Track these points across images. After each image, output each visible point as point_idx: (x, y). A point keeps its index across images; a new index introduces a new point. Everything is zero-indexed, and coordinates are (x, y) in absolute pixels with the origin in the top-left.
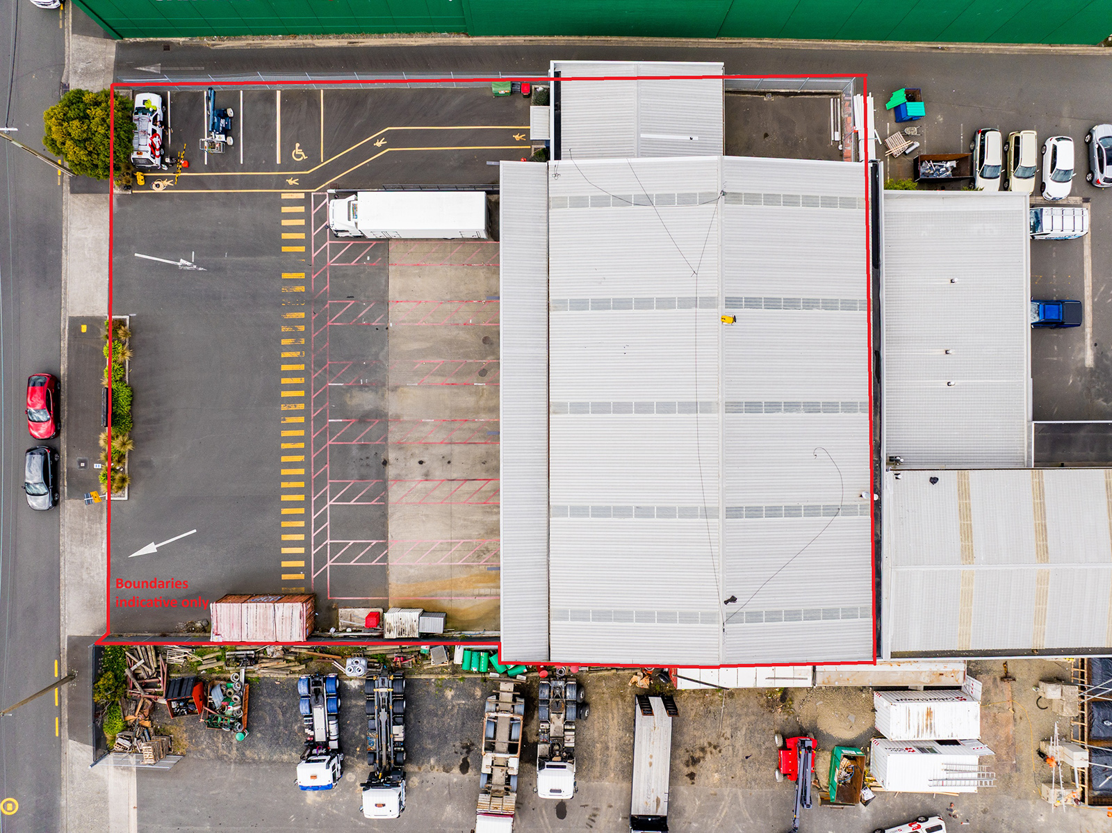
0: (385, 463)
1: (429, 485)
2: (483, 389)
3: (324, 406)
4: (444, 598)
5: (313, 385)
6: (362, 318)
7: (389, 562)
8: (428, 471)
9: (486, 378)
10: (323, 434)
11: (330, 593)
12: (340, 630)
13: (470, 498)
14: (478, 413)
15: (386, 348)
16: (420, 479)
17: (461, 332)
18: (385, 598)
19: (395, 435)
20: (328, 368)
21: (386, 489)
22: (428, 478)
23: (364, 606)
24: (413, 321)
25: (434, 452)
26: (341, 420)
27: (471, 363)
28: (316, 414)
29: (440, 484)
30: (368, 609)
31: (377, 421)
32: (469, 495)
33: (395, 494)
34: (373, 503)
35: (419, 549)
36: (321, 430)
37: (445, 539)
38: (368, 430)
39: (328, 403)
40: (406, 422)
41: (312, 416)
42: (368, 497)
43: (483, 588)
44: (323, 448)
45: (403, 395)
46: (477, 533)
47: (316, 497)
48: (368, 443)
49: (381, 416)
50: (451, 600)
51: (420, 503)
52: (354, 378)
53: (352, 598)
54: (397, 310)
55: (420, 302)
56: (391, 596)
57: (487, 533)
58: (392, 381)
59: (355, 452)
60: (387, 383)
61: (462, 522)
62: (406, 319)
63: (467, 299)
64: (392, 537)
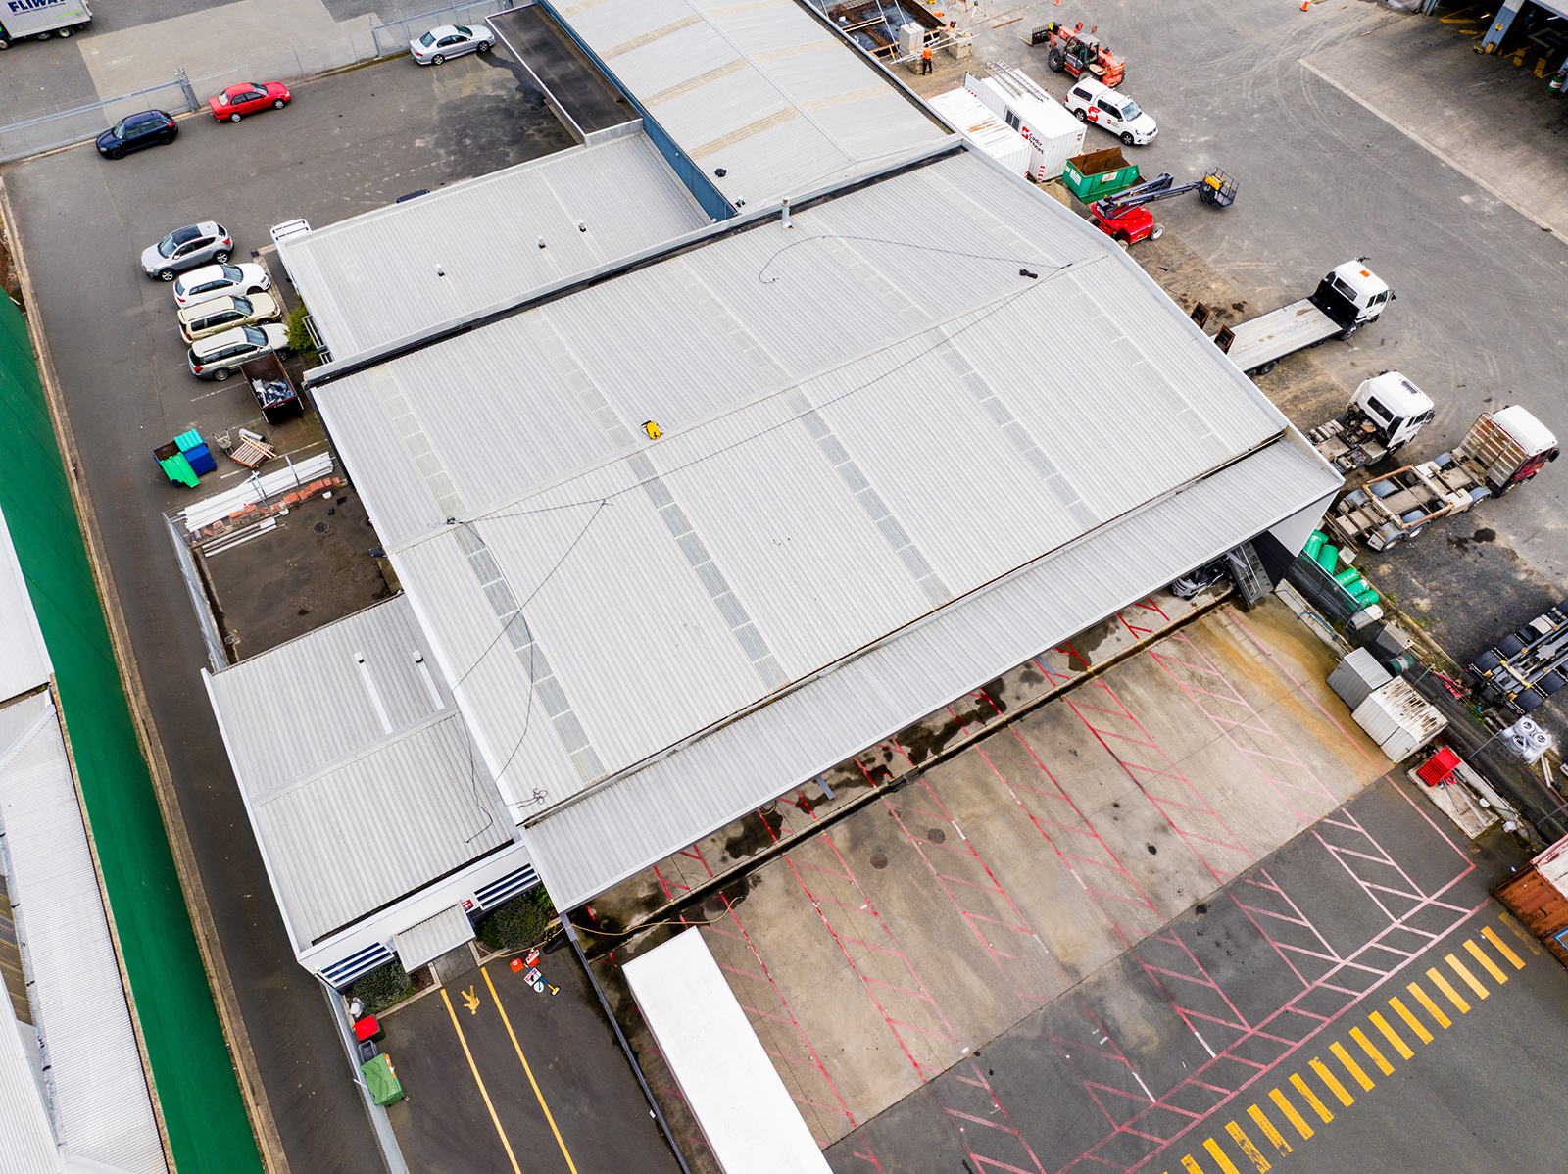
0: (1201, 909)
1: (1175, 816)
2: (963, 820)
3: (1198, 1083)
4: (1309, 695)
5: (1179, 1134)
6: (991, 1119)
7: (1336, 807)
8: (1156, 830)
9: (942, 825)
10: (1245, 1051)
11: (1464, 870)
12: (1497, 818)
13: (1142, 743)
14: (1006, 806)
15: (1013, 1033)
16: (1179, 836)
17: (894, 913)
18: (1389, 779)
19: (1144, 923)
20: (1129, 1123)
21: (1239, 881)
22: (1166, 823)
23: (1429, 804)
24: (932, 1013)
25: (1120, 839)
26: (1197, 1034)
27: (934, 865)
28: (1225, 1091)
29: (1158, 799)
30: (1430, 794)
31: (1146, 966)
32: (1139, 746)
33: (1234, 862)
34: (1276, 888)
35: (1279, 773)
36: (1243, 1061)
37: (1231, 743)
38: (1175, 974)
39: (1188, 1080)
40: (1109, 915)
41: (1232, 1095)
42: (1274, 902)
43: (1247, 652)
44: (1267, 1036)
45: (1071, 950)
46: (1183, 704)
47: (1354, 993)
48: (1194, 960)
49: (1134, 965)
50: (1304, 685)
51: (1213, 813)
52: (1108, 1060)
53: (1438, 829)
54: (932, 1056)
55: (888, 1020)
56: (1380, 774)
57: (1171, 690)
58: (1062, 984)
59: (1227, 972)
60: (1072, 991)
61: (1185, 734)
62: (936, 1029)
63: (830, 936)
64: (1298, 825)
